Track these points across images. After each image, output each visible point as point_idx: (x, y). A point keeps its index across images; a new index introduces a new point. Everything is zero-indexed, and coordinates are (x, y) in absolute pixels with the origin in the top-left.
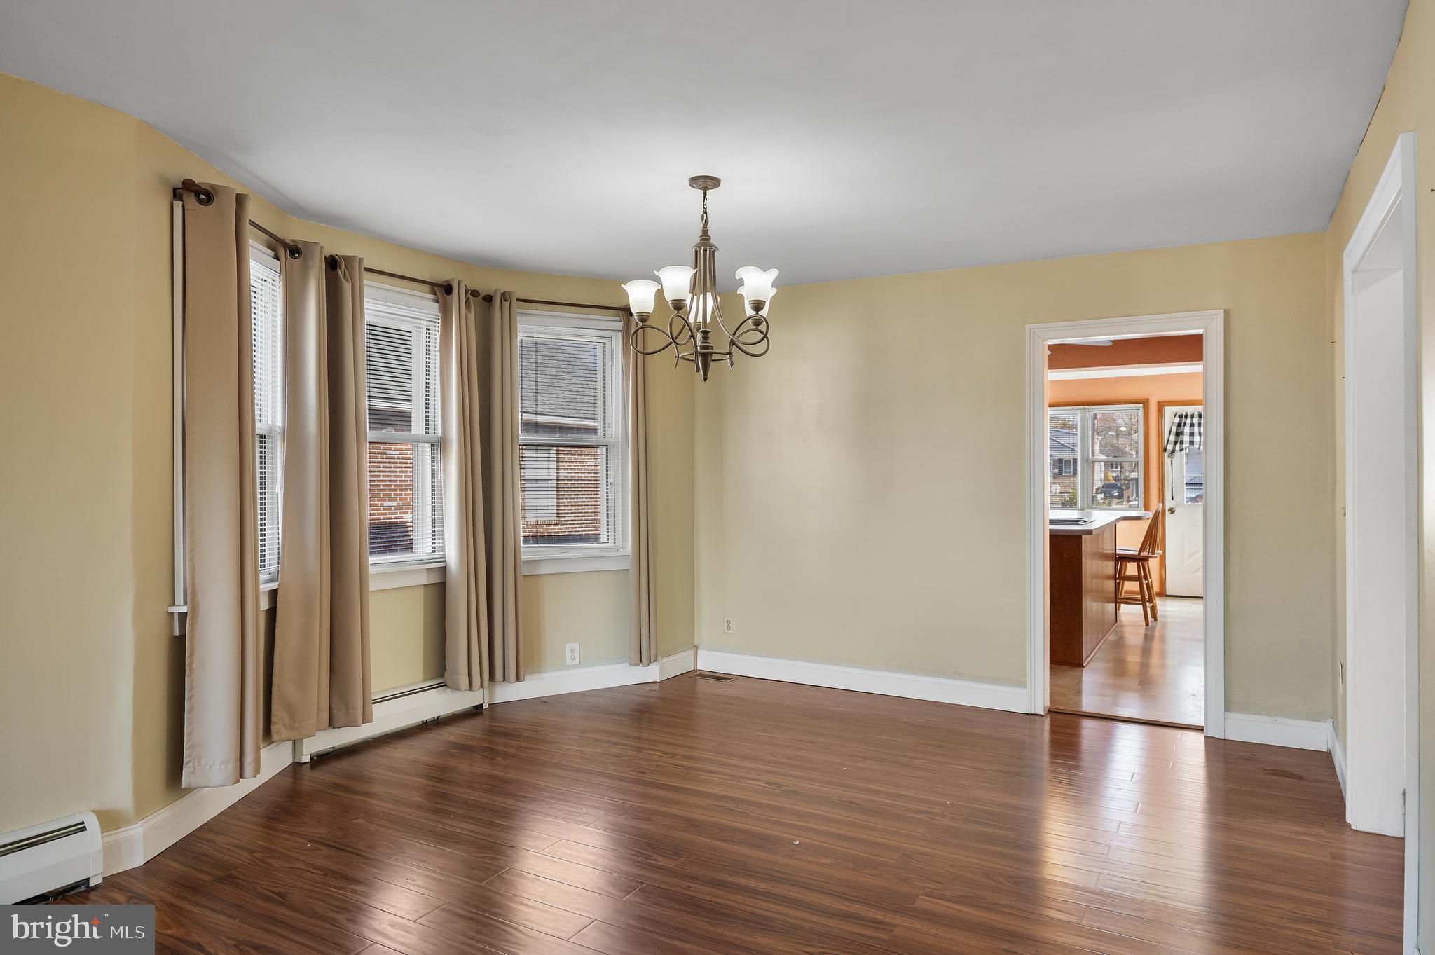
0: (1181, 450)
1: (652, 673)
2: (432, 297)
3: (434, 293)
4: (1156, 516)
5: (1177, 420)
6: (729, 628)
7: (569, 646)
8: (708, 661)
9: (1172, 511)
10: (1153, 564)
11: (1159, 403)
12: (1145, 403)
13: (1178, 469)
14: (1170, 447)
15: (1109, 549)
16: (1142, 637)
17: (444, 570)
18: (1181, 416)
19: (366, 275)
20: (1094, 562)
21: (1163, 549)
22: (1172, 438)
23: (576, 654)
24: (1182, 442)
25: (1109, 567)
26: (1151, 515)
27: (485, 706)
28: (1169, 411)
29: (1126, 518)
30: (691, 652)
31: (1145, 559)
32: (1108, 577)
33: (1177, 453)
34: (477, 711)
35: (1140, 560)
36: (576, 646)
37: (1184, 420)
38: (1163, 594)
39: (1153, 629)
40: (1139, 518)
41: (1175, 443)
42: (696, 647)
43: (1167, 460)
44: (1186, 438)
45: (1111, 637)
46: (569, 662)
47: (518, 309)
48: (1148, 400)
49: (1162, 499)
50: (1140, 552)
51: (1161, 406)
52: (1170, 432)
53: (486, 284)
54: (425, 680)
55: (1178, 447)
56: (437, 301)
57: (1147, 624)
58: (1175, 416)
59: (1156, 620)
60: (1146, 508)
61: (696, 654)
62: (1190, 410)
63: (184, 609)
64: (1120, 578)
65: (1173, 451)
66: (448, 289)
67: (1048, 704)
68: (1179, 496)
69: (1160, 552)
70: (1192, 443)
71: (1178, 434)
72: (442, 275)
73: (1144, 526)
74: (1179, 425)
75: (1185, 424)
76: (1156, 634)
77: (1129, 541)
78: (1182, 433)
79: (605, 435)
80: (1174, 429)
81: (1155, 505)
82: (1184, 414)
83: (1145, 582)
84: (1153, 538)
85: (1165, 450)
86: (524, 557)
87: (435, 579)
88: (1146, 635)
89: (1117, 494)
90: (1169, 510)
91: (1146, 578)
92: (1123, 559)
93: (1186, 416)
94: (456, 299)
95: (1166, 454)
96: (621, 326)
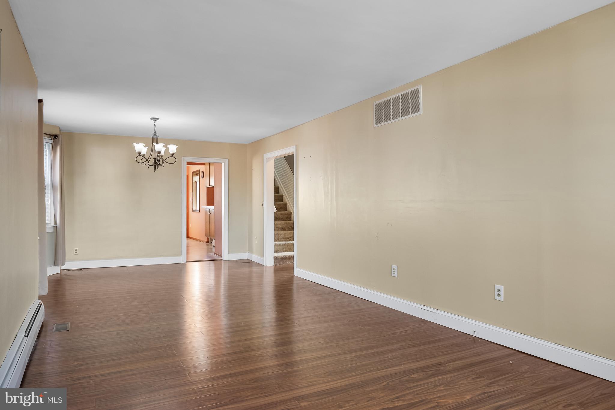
6: (76, 252)
96: (52, 141)
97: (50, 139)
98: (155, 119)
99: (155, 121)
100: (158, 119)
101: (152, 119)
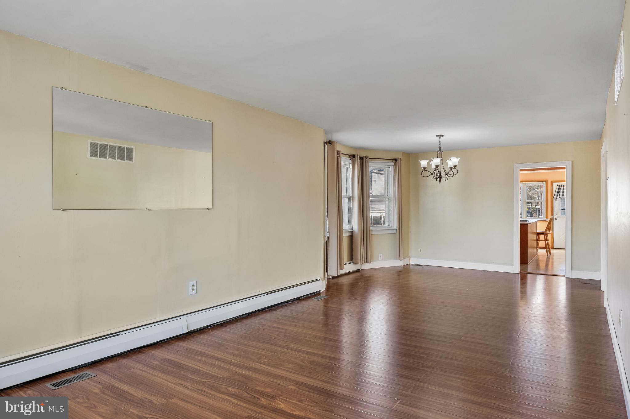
0: (559, 198)
1: (401, 263)
2: (350, 159)
3: (350, 157)
4: (551, 220)
5: (558, 187)
6: (420, 251)
7: (379, 255)
8: (413, 261)
9: (556, 219)
10: (549, 236)
11: (551, 181)
12: (546, 181)
13: (558, 204)
14: (555, 197)
15: (535, 231)
16: (546, 258)
17: (352, 232)
18: (559, 186)
19: (342, 155)
20: (531, 235)
21: (553, 231)
22: (556, 194)
23: (381, 257)
24: (560, 195)
25: (535, 237)
26: (548, 220)
27: (360, 270)
28: (555, 184)
29: (540, 221)
30: (409, 258)
31: (547, 234)
32: (535, 240)
33: (558, 199)
34: (358, 271)
35: (545, 234)
36: (381, 254)
37: (560, 187)
38: (553, 248)
39: (550, 256)
40: (544, 221)
41: (557, 195)
42: (410, 257)
43: (554, 201)
44: (561, 194)
45: (535, 258)
46: (379, 259)
47: (370, 161)
48: (547, 180)
49: (552, 214)
50: (545, 232)
51: (552, 182)
52: (555, 191)
53: (363, 154)
54: (348, 261)
55: (558, 197)
56: (351, 160)
57: (547, 255)
58: (557, 186)
59: (550, 254)
60: (547, 217)
61: (410, 259)
62: (562, 184)
63: (328, 236)
64: (538, 240)
65: (556, 198)
66: (354, 156)
67: (520, 271)
68: (558, 214)
69: (552, 232)
70: (563, 195)
71: (558, 192)
72: (352, 153)
73: (546, 224)
74: (559, 189)
75: (561, 189)
76: (551, 257)
77: (542, 228)
78: (560, 192)
79: (388, 195)
80: (557, 190)
81: (550, 216)
82: (560, 185)
83: (547, 241)
84: (549, 227)
85: (554, 198)
86: (371, 229)
87: (350, 235)
88: (547, 258)
89: (530, 215)
90: (555, 219)
91: (547, 240)
92: (539, 234)
93: (561, 186)
94: (357, 160)
95: (554, 199)
96: (393, 164)
97: (392, 162)
98: (440, 136)
99: (440, 138)
100: (443, 136)
101: (437, 136)
